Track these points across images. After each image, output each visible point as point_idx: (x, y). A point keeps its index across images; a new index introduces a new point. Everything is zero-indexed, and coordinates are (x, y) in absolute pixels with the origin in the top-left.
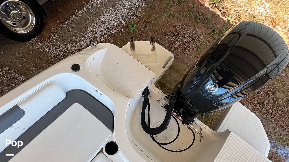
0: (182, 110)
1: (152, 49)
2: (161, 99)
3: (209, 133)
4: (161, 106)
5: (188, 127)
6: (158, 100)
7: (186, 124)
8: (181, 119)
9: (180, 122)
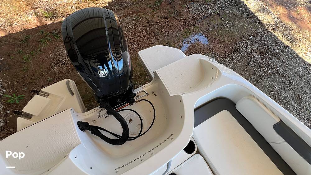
0: (119, 100)
1: (47, 96)
2: (99, 114)
3: (152, 86)
4: (106, 117)
5: (137, 102)
6: (98, 117)
7: (133, 103)
8: (127, 104)
9: (129, 107)
